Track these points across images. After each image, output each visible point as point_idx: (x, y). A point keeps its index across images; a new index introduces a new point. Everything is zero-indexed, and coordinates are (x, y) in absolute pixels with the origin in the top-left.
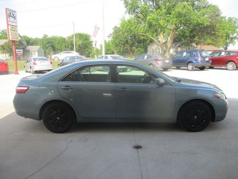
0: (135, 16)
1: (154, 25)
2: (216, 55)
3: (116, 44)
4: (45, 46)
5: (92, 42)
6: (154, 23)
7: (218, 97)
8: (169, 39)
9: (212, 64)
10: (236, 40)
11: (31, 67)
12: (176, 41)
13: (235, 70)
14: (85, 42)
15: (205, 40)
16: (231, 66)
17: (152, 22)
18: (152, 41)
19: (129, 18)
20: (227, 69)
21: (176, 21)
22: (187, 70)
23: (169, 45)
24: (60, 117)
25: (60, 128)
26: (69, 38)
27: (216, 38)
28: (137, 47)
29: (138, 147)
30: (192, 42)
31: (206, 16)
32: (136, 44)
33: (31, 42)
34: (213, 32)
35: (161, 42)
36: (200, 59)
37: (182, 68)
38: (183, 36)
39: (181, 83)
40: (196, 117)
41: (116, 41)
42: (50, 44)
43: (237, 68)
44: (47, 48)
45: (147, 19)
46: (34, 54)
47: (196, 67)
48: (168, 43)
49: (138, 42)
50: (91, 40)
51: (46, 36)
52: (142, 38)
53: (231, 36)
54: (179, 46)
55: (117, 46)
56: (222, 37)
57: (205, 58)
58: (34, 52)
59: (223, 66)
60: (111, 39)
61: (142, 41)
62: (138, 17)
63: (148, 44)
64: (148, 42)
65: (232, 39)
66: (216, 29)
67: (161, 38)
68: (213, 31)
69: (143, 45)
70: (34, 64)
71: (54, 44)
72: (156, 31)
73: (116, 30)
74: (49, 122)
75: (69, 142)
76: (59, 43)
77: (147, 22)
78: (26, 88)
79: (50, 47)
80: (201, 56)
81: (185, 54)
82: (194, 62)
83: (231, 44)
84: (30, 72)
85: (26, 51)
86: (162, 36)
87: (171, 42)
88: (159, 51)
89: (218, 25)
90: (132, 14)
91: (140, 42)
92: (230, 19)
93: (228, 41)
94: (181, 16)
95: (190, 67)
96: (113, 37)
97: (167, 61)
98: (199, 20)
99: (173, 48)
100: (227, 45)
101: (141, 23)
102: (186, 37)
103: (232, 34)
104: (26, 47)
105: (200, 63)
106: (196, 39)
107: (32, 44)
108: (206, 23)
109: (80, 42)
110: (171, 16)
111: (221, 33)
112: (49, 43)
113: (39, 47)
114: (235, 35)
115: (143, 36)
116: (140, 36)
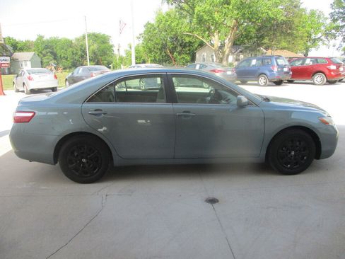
0: (176, 8)
1: (206, 21)
2: (298, 64)
3: (150, 49)
4: (41, 52)
5: (112, 46)
6: (205, 17)
7: (326, 123)
8: (227, 41)
9: (293, 76)
10: (320, 43)
11: (24, 83)
12: (237, 44)
13: (325, 84)
14: (103, 46)
15: (279, 42)
16: (319, 79)
17: (202, 16)
18: (202, 45)
19: (168, 10)
20: (313, 84)
21: (238, 14)
22: (258, 85)
23: (227, 50)
24: (86, 158)
25: (89, 175)
26: (78, 40)
27: (293, 40)
28: (180, 53)
29: (213, 201)
30: (259, 45)
31: (280, 7)
32: (179, 49)
33: (19, 46)
34: (289, 31)
35: (216, 46)
36: (276, 69)
37: (249, 82)
38: (247, 36)
39: (272, 102)
40: (293, 153)
41: (149, 44)
42: (48, 50)
43: (327, 81)
44: (44, 56)
45: (196, 11)
46: (26, 65)
47: (270, 81)
48: (226, 47)
49: (181, 45)
50: (111, 43)
51: (42, 37)
52: (187, 39)
53: (313, 36)
54: (241, 52)
55: (150, 51)
56: (302, 38)
57: (282, 67)
58: (25, 61)
59: (308, 79)
60: (141, 41)
61: (187, 45)
62: (182, 8)
63: (196, 49)
64: (196, 45)
65: (314, 41)
66: (293, 26)
67: (216, 40)
68: (290, 29)
69: (189, 50)
70: (29, 78)
71: (55, 50)
72: (209, 29)
73: (149, 28)
74: (70, 166)
75: (104, 196)
76: (63, 49)
77: (195, 16)
78: (30, 115)
79: (49, 54)
80: (278, 65)
81: (254, 62)
82: (268, 73)
83: (313, 49)
84: (23, 91)
85: (13, 59)
86: (217, 37)
87: (230, 45)
88: (213, 60)
89: (296, 20)
90: (172, 4)
91: (184, 45)
92: (313, 13)
93: (309, 44)
94: (244, 8)
95: (262, 81)
96: (145, 39)
97: (229, 73)
98: (270, 12)
99: (233, 54)
100: (307, 49)
101: (185, 17)
102: (251, 38)
103: (316, 34)
104: (12, 54)
105: (276, 75)
106: (266, 41)
107: (21, 50)
108: (281, 18)
109: (95, 46)
110: (231, 7)
111: (301, 31)
112: (47, 47)
113: (32, 53)
114: (319, 35)
115: (189, 36)
116: (184, 37)
